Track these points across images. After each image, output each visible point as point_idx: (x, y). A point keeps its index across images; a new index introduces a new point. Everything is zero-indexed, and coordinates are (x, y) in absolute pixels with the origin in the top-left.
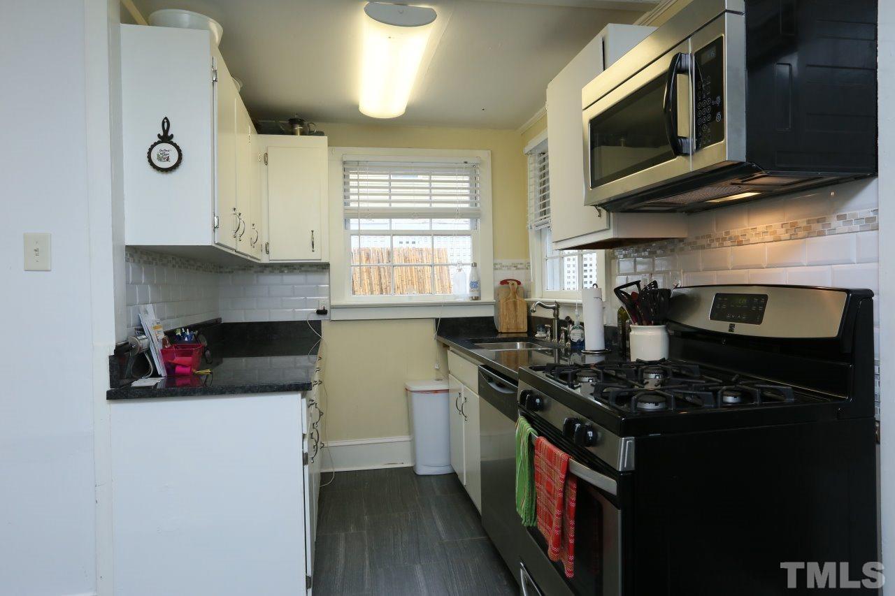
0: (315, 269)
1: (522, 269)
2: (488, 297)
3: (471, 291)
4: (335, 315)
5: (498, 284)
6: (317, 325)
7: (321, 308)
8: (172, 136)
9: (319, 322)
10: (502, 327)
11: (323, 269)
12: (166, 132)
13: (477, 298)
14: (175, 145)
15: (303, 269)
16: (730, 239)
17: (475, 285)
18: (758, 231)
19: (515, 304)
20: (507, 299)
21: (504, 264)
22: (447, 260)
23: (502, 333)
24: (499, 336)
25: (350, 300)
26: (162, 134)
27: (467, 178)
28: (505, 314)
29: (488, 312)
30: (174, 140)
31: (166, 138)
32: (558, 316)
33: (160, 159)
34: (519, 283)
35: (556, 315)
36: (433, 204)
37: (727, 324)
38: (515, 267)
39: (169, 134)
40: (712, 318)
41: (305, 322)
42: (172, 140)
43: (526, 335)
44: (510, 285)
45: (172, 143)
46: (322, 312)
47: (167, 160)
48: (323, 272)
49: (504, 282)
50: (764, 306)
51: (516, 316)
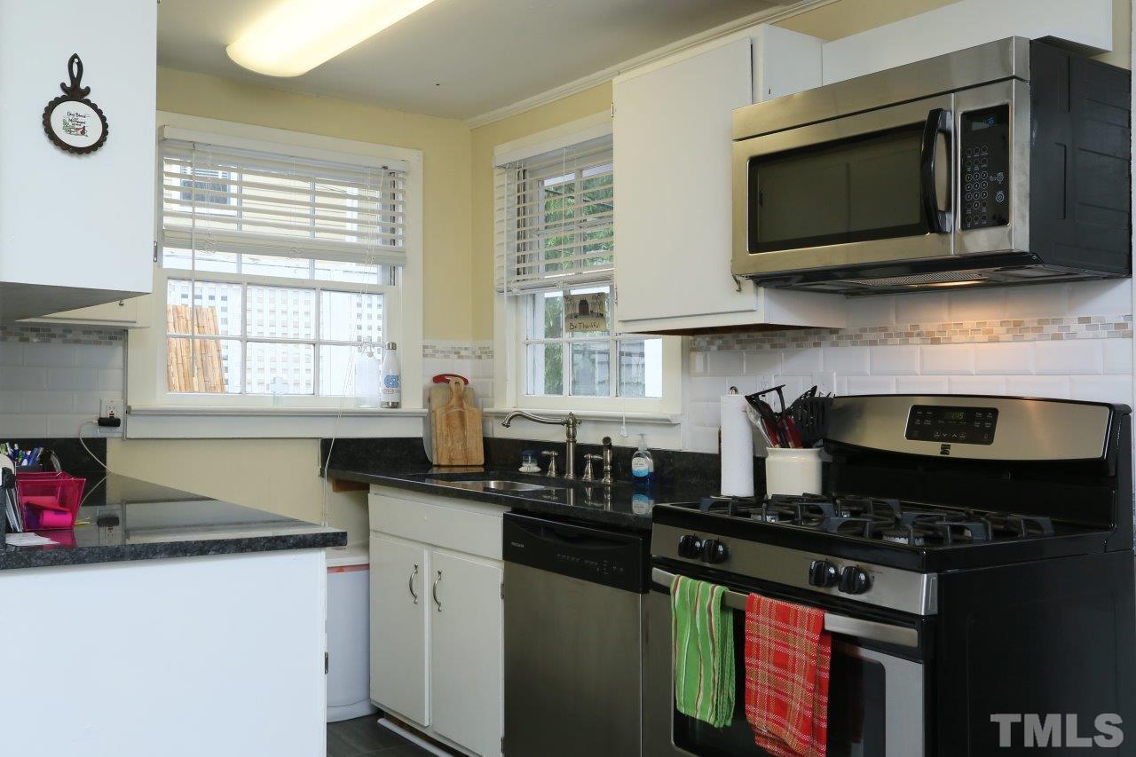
0: (95, 337)
1: (468, 357)
2: (413, 402)
3: (385, 392)
4: (134, 428)
5: (428, 381)
6: (99, 445)
7: (106, 415)
8: (88, 90)
9: (103, 441)
10: (441, 454)
11: (111, 338)
12: (76, 81)
13: (396, 405)
14: (94, 107)
15: (69, 336)
16: (919, 335)
17: (394, 382)
18: (965, 327)
19: (462, 416)
20: (448, 408)
21: (439, 347)
22: (216, 330)
23: (439, 466)
24: (435, 471)
25: (164, 399)
26: (69, 84)
27: (377, 194)
28: (445, 433)
29: (413, 430)
30: (91, 97)
31: (75, 92)
32: (574, 437)
33: (69, 130)
34: (466, 382)
35: (572, 437)
36: (317, 234)
37: (939, 444)
38: (455, 353)
39: (83, 86)
40: (910, 436)
41: (78, 440)
42: (88, 97)
43: (482, 470)
44: (452, 384)
45: (88, 102)
46: (111, 422)
47: (83, 133)
48: (111, 344)
49: (439, 379)
50: (994, 422)
51: (465, 437)
